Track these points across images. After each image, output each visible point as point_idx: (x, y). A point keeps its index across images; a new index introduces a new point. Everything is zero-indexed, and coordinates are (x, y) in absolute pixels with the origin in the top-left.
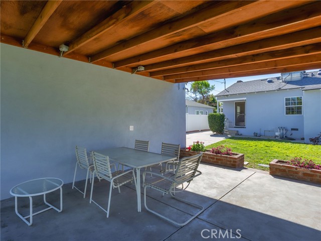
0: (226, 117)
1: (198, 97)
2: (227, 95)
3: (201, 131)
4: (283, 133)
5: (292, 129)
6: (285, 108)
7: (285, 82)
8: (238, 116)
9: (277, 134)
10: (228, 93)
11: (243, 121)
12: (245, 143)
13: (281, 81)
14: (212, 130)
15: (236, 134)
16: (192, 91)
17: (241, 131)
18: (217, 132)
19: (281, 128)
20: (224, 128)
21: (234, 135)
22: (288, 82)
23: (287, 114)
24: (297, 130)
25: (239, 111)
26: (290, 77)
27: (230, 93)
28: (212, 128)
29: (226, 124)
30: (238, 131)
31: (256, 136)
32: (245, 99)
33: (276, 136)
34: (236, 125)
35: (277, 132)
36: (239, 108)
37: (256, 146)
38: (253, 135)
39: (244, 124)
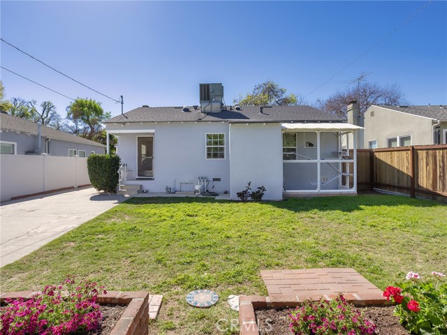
0: (122, 161)
1: (81, 127)
2: (124, 123)
3: (79, 187)
4: (204, 186)
5: (214, 180)
6: (206, 150)
7: (205, 113)
8: (143, 159)
9: (197, 187)
10: (125, 120)
11: (150, 168)
12: (153, 211)
13: (199, 111)
14: (96, 187)
15: (139, 192)
16: (71, 116)
17: (147, 185)
18: (105, 190)
19: (202, 179)
20: (118, 182)
21: (135, 194)
22: (209, 114)
23: (208, 158)
24: (219, 180)
25: (144, 152)
26: (209, 106)
27: (130, 120)
28: (95, 182)
29: (122, 173)
30: (141, 186)
31: (170, 193)
32: (153, 131)
33: (196, 191)
34: (139, 175)
35: (197, 184)
36: (144, 148)
37: (172, 217)
38: (165, 191)
39: (151, 173)
